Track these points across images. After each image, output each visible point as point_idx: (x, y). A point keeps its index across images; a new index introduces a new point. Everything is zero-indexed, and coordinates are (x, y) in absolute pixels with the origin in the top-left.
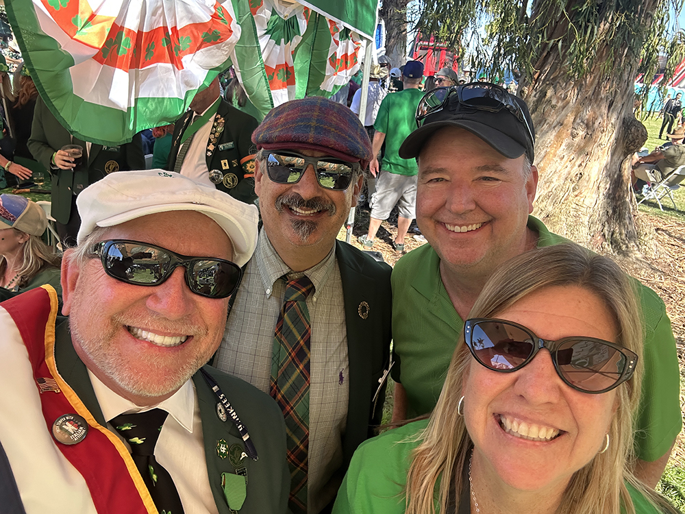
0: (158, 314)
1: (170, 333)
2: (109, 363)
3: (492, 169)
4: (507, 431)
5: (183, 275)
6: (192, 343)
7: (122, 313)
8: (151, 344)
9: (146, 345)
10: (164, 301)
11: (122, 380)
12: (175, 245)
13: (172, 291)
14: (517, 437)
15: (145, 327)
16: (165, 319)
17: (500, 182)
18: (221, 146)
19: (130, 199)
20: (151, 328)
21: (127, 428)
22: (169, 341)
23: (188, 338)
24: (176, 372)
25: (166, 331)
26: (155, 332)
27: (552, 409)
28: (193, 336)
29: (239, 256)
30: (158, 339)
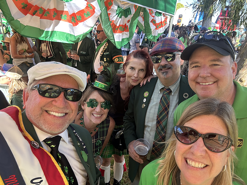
0: (56, 106)
1: (61, 112)
2: (41, 123)
3: (217, 61)
4: (188, 164)
5: (64, 94)
6: (67, 115)
7: (44, 106)
8: (54, 116)
9: (53, 116)
10: (58, 102)
11: (46, 128)
12: (61, 85)
13: (61, 99)
14: (191, 166)
15: (52, 110)
16: (59, 108)
17: (220, 66)
18: (105, 53)
19: (46, 71)
20: (54, 111)
21: (50, 142)
22: (60, 115)
23: (66, 114)
24: (63, 125)
25: (59, 111)
26: (56, 112)
27: (203, 158)
28: (68, 113)
29: (81, 89)
30: (57, 114)
